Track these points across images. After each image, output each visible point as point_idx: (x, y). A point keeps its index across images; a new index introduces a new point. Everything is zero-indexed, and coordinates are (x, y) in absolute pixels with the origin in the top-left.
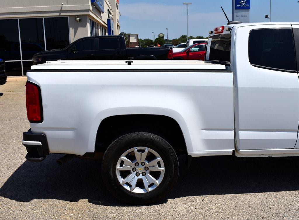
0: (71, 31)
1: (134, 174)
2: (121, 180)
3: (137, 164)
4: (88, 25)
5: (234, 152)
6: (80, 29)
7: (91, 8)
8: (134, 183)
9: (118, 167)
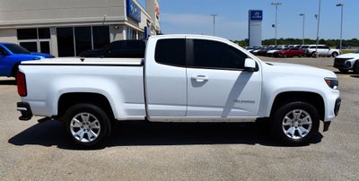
0: (111, 36)
1: (82, 130)
2: (74, 133)
3: (84, 124)
4: (124, 32)
5: (146, 118)
6: (117, 35)
7: (126, 19)
8: (82, 135)
9: (72, 125)
